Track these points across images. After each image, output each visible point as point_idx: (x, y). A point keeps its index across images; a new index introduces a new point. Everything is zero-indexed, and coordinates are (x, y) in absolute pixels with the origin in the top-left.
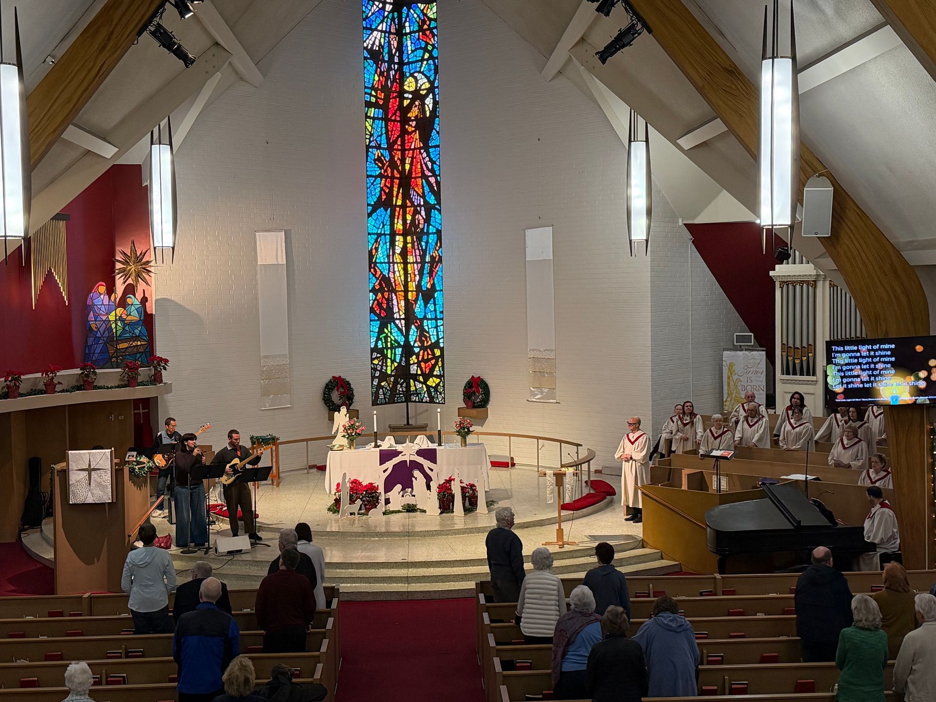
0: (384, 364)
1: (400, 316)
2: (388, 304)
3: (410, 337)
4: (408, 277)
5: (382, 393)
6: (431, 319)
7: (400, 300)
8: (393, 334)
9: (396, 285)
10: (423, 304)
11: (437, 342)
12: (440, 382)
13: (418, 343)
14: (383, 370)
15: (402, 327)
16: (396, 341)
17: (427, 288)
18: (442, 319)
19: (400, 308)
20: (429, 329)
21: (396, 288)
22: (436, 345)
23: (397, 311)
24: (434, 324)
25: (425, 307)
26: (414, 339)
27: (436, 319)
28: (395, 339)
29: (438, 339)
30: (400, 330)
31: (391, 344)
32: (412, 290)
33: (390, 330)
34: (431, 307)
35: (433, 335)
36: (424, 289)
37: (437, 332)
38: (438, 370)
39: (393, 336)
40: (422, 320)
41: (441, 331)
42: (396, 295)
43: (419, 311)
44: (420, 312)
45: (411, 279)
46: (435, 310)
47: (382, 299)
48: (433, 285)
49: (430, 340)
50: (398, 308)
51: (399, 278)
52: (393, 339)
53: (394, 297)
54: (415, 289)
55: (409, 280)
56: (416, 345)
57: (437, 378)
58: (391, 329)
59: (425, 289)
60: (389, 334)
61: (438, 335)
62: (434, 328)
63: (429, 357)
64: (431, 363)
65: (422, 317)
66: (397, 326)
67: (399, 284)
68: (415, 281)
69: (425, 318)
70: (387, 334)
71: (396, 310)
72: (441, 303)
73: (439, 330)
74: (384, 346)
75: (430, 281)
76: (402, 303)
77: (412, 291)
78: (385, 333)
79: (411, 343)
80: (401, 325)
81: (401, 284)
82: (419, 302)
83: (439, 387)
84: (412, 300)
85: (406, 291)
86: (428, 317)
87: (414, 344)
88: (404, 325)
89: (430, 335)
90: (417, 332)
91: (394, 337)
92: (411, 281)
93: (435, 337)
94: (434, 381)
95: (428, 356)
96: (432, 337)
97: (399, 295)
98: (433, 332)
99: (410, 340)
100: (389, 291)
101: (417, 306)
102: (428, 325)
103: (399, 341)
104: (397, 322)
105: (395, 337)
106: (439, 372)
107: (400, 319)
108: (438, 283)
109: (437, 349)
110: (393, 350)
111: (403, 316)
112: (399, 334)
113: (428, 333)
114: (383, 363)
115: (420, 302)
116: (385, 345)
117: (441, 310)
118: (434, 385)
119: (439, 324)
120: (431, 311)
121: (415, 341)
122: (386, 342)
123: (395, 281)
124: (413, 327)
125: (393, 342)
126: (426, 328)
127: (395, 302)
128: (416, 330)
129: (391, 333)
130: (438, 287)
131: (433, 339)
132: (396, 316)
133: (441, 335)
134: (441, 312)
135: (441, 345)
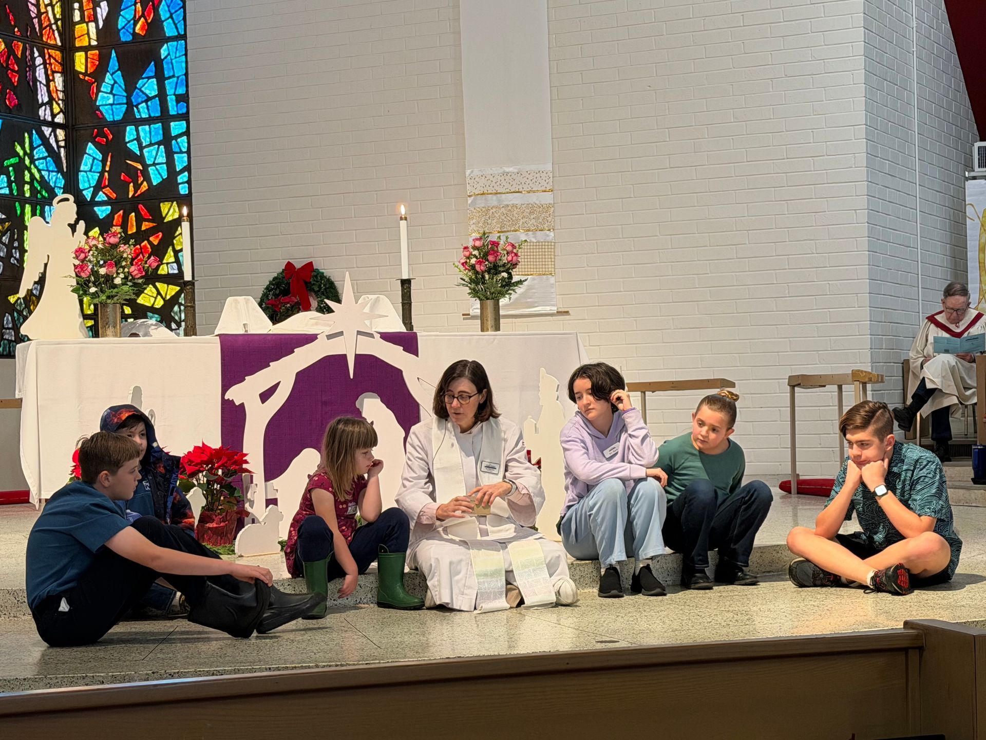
0: (16, 244)
1: (54, 116)
2: (22, 73)
3: (80, 177)
4: (73, 9)
5: (10, 326)
6: (149, 121)
7: (54, 72)
8: (37, 163)
9: (41, 28)
10: (121, 81)
11: (170, 183)
12: (178, 295)
13: (107, 190)
14: (12, 260)
15: (59, 147)
16: (44, 182)
17: (134, 34)
18: (185, 117)
19: (54, 95)
20: (141, 148)
21: (42, 35)
22: (168, 191)
23: (46, 99)
24: (157, 134)
25: (130, 87)
26: (93, 183)
27: (165, 118)
28: (42, 177)
29: (173, 173)
30: (53, 154)
31: (31, 189)
32: (86, 43)
33: (28, 151)
34: (150, 87)
35: (154, 164)
36: (125, 37)
37: (170, 154)
38: (173, 259)
39: (36, 167)
40: (118, 128)
41: (181, 152)
42: (42, 55)
43: (111, 101)
44: (111, 105)
45: (82, 16)
46: (162, 95)
47: (8, 58)
48: (155, 26)
49: (147, 178)
50: (49, 91)
51: (49, 8)
52: (37, 176)
53: (39, 61)
54: (94, 43)
55: (77, 17)
56: (101, 197)
57: (168, 284)
58: (32, 148)
59: (130, 38)
60: (27, 162)
61: (170, 163)
62: (159, 143)
63: (143, 228)
64: (150, 243)
65: (118, 117)
66: (45, 142)
67: (50, 25)
68: (96, 20)
69: (130, 118)
70: (22, 160)
71: (43, 96)
72: (180, 72)
73: (175, 149)
74: (15, 193)
75: (143, 15)
76: (59, 80)
77: (85, 49)
78: (17, 155)
79: (84, 193)
80: (57, 141)
81: (54, 27)
82: (108, 79)
83: (176, 308)
84: (85, 74)
85: (68, 49)
86: (138, 116)
87: (94, 194)
88: (62, 144)
89: (145, 167)
90: (104, 162)
91: (39, 171)
92: (82, 20)
93: (163, 170)
94: (159, 293)
95: (139, 226)
96: (151, 170)
97: (50, 56)
98: (155, 155)
99: (81, 187)
100: (23, 38)
101: (105, 87)
102: (138, 139)
103: (52, 184)
104: (47, 131)
105: (43, 173)
106: (175, 265)
107: (54, 126)
108: (171, 17)
109: (168, 204)
110: (38, 207)
111: (60, 119)
112: (52, 167)
113: (141, 159)
114: (12, 240)
115: (113, 79)
116: (18, 190)
117: (181, 91)
118: (159, 303)
119: (174, 133)
120: (148, 99)
121: (98, 188)
122: (20, 182)
123: (39, 14)
124: (91, 148)
125: (36, 184)
126: (134, 147)
127: (40, 74)
128: (99, 156)
129: (32, 161)
130: (169, 30)
131: (157, 175)
132: (44, 113)
133: (180, 161)
134: (183, 99)
135: (183, 190)
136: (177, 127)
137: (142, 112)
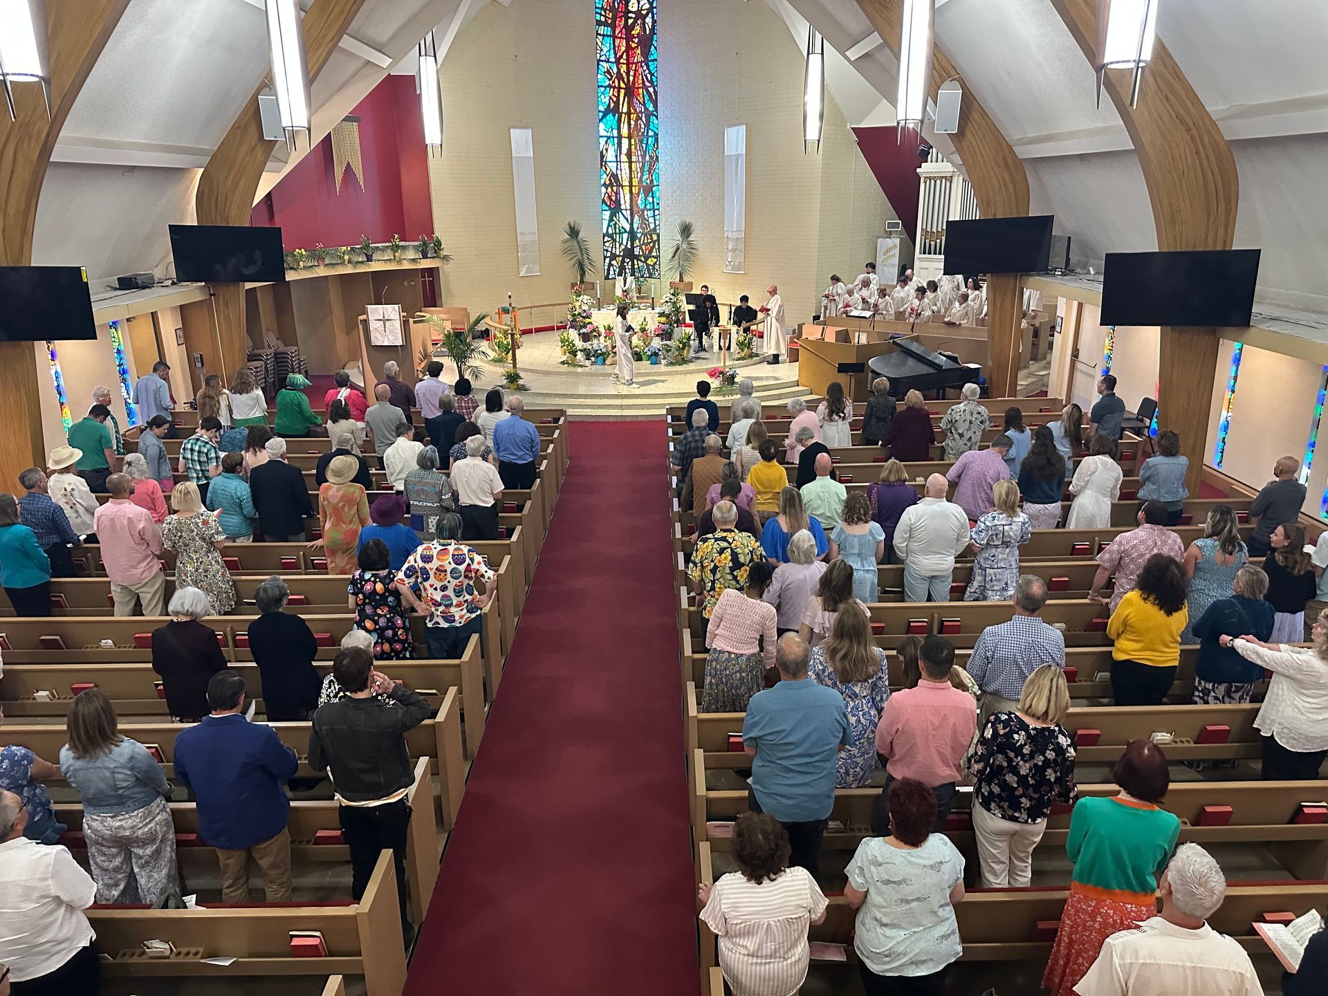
0: (614, 247)
1: (626, 207)
2: (616, 197)
3: (634, 225)
4: (632, 174)
5: (612, 270)
6: (650, 210)
7: (626, 194)
8: (621, 222)
9: (622, 181)
10: (644, 197)
11: (655, 229)
12: (657, 261)
13: (640, 229)
14: (613, 252)
16: (623, 227)
17: (647, 183)
18: (658, 209)
19: (626, 201)
20: (648, 218)
21: (622, 183)
22: (654, 231)
24: (652, 214)
25: (646, 199)
26: (637, 226)
27: (654, 209)
29: (656, 226)
30: (626, 219)
31: (619, 230)
32: (635, 184)
33: (618, 219)
35: (651, 223)
36: (645, 184)
37: (655, 220)
38: (655, 251)
40: (643, 210)
41: (657, 220)
42: (623, 189)
44: (641, 204)
46: (653, 202)
47: (612, 192)
48: (652, 181)
49: (649, 227)
51: (625, 175)
52: (621, 226)
53: (621, 191)
54: (637, 184)
56: (639, 231)
57: (654, 258)
61: (655, 223)
62: (652, 217)
63: (649, 241)
64: (650, 246)
65: (643, 208)
66: (624, 215)
67: (625, 180)
68: (638, 178)
69: (645, 208)
71: (622, 202)
72: (657, 196)
74: (614, 232)
75: (649, 178)
76: (628, 196)
77: (635, 186)
78: (615, 221)
79: (635, 229)
80: (627, 214)
81: (627, 180)
82: (640, 196)
83: (656, 265)
84: (635, 194)
85: (631, 186)
87: (637, 230)
88: (629, 215)
89: (649, 223)
90: (639, 220)
91: (621, 224)
92: (634, 177)
93: (653, 224)
94: (652, 261)
95: (647, 240)
97: (625, 189)
98: (651, 220)
99: (634, 227)
100: (617, 185)
101: (640, 198)
102: (647, 215)
103: (625, 227)
104: (624, 212)
105: (623, 224)
106: (656, 253)
107: (626, 210)
108: (656, 180)
109: (654, 235)
110: (621, 235)
111: (628, 207)
112: (626, 222)
113: (648, 221)
114: (613, 245)
115: (642, 195)
117: (658, 201)
118: (652, 264)
119: (656, 214)
120: (650, 203)
121: (638, 228)
122: (615, 229)
123: (622, 178)
124: (636, 216)
125: (620, 228)
126: (646, 217)
127: (622, 195)
129: (619, 221)
130: (655, 184)
131: (652, 226)
132: (623, 207)
133: (657, 223)
134: (658, 204)
135: (658, 231)
136: (657, 212)
137: (648, 207)
